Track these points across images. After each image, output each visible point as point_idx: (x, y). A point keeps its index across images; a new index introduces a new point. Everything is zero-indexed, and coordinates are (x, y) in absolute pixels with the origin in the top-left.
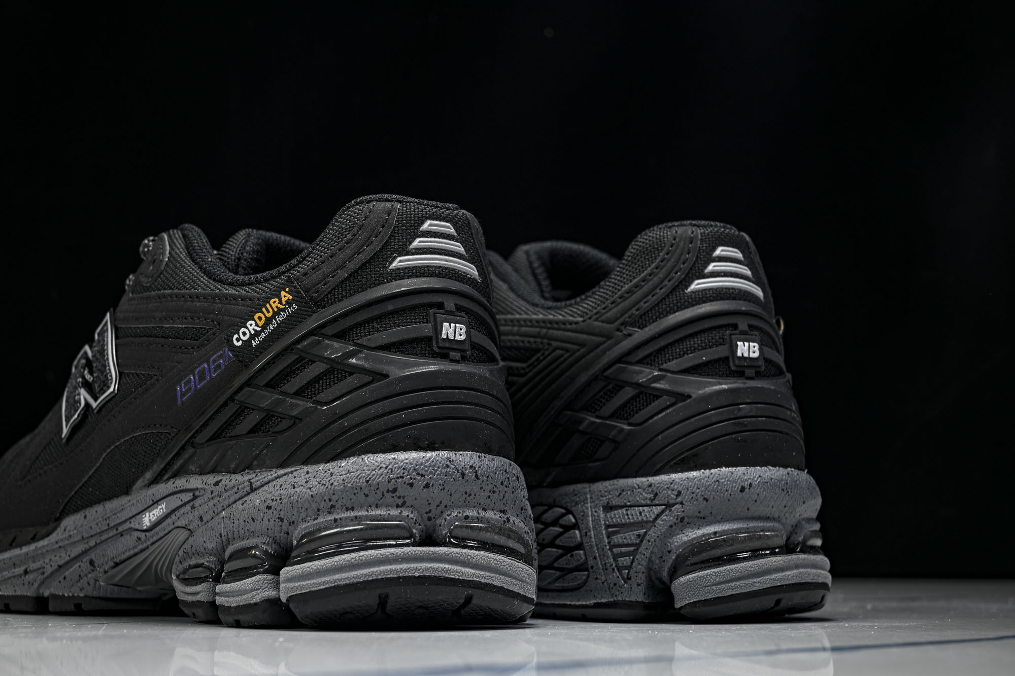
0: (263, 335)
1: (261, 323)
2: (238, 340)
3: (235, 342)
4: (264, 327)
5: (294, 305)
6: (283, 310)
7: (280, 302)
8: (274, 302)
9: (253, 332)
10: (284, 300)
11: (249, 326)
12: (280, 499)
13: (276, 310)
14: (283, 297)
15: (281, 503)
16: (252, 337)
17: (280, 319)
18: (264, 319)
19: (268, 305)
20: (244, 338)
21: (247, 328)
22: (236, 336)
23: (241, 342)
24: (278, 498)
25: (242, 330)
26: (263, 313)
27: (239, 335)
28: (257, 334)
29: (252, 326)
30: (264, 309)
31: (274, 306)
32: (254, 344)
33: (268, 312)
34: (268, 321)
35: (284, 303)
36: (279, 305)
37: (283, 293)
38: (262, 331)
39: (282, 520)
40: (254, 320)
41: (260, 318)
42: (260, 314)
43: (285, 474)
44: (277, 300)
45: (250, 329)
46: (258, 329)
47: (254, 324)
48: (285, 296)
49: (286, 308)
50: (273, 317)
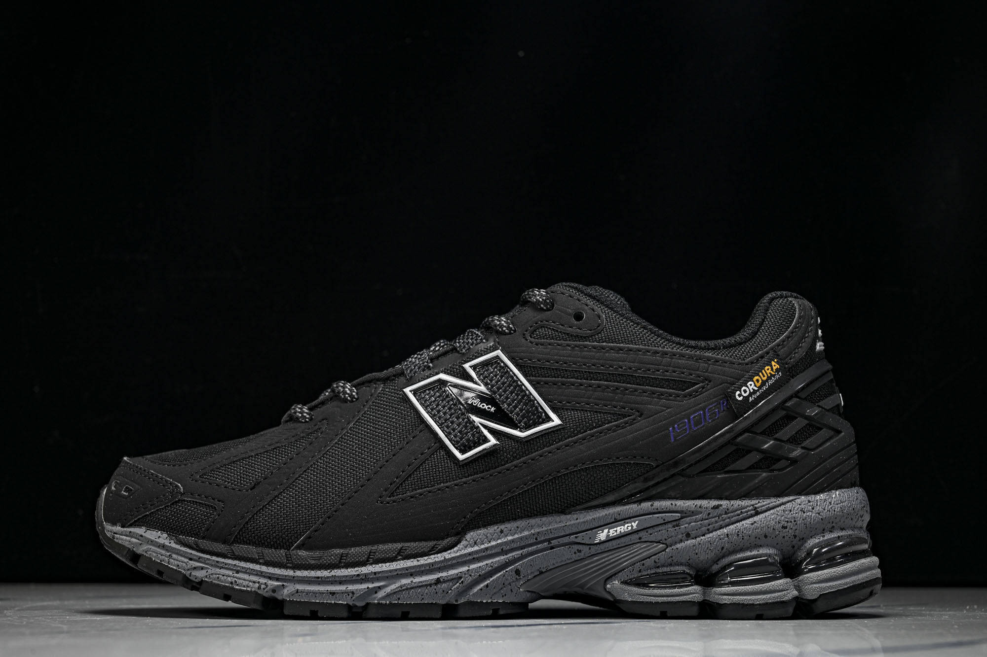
0: (758, 394)
1: (758, 385)
2: (740, 395)
3: (737, 397)
4: (760, 388)
5: (780, 374)
6: (774, 376)
7: (772, 369)
8: (768, 369)
9: (752, 391)
10: (774, 368)
11: (749, 386)
12: (795, 521)
13: (769, 375)
14: (773, 366)
15: (796, 524)
16: (751, 394)
17: (770, 382)
18: (760, 382)
19: (763, 371)
20: (745, 395)
21: (747, 387)
22: (738, 393)
23: (742, 397)
24: (793, 520)
25: (744, 388)
26: (760, 377)
27: (741, 392)
28: (755, 392)
29: (751, 386)
30: (760, 374)
31: (768, 372)
32: (751, 399)
33: (764, 376)
34: (764, 383)
35: (774, 371)
36: (771, 372)
37: (773, 363)
38: (758, 390)
39: (795, 536)
40: (753, 381)
41: (758, 381)
42: (757, 377)
43: (788, 502)
44: (769, 367)
45: (751, 388)
46: (756, 389)
47: (753, 385)
48: (774, 364)
49: (775, 375)
50: (767, 381)
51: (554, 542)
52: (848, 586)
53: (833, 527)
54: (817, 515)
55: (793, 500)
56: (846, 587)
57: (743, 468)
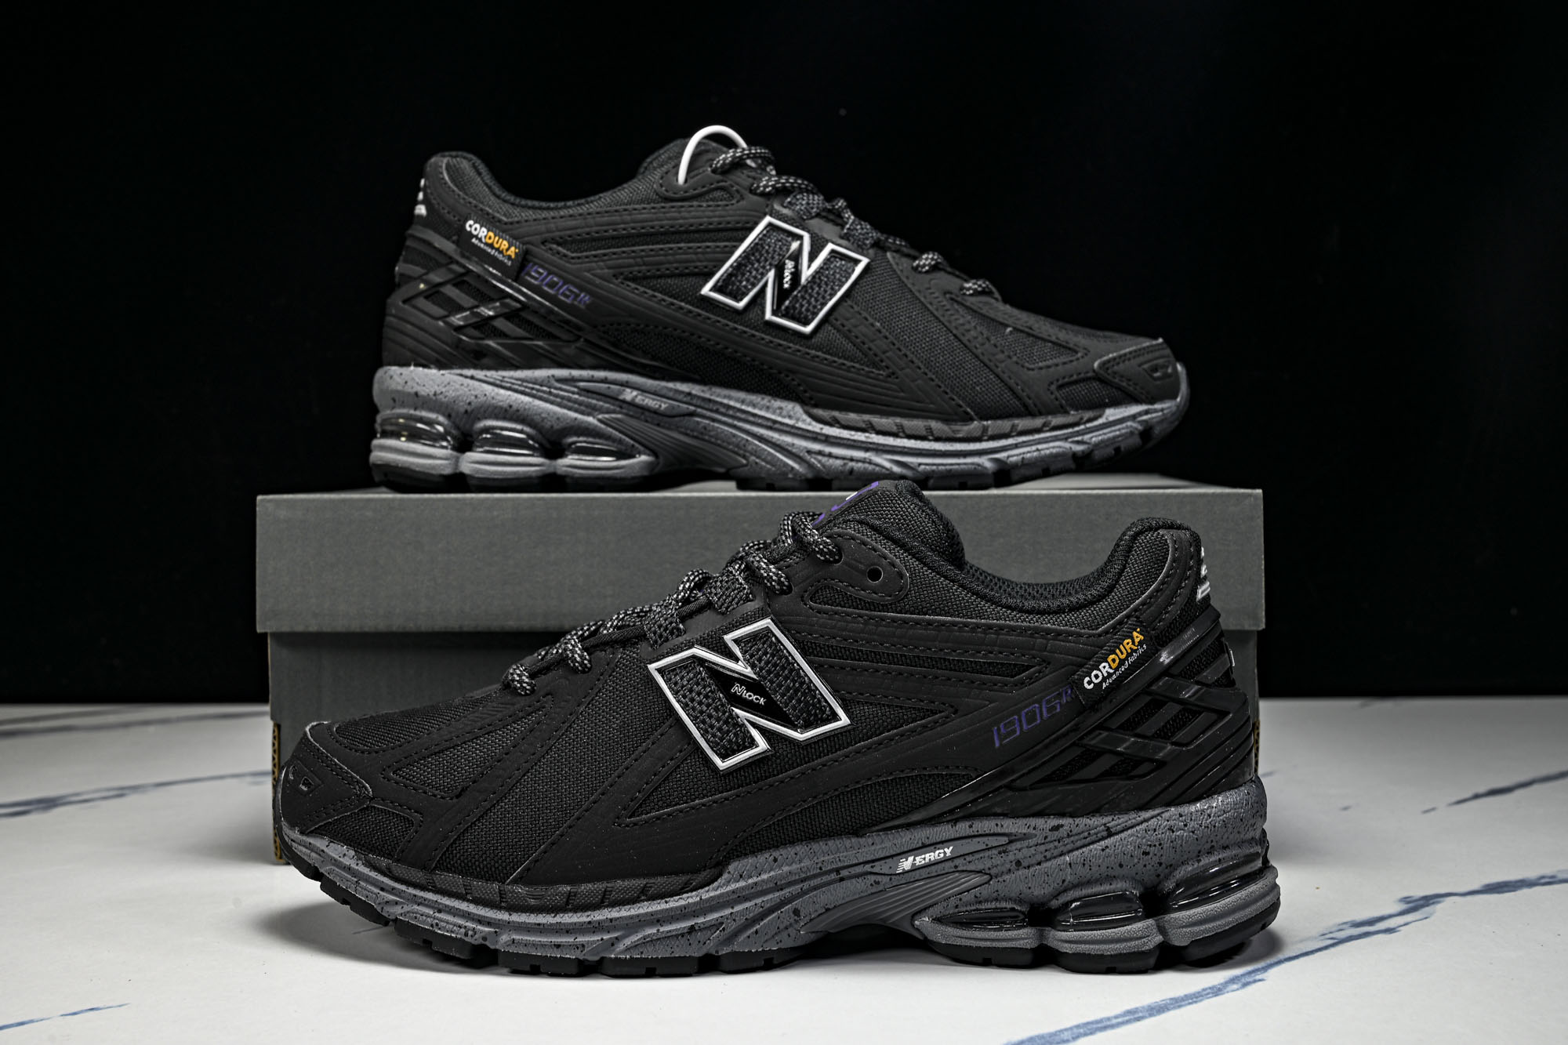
0: (1114, 677)
1: (1114, 666)
2: (1089, 683)
3: (1086, 685)
4: (1116, 669)
5: (1145, 646)
6: (1135, 651)
7: (1134, 643)
8: (1128, 643)
9: (1106, 675)
10: (1137, 640)
11: (1102, 669)
12: (1160, 844)
13: (1129, 651)
14: (1135, 638)
15: (1162, 848)
16: (1104, 679)
17: (1131, 660)
18: (1117, 661)
19: (1121, 646)
20: (1096, 681)
21: (1100, 671)
22: (1087, 679)
23: (1092, 685)
24: (1157, 844)
25: (1095, 672)
26: (1117, 654)
27: (1091, 678)
28: (1110, 675)
29: (1105, 668)
30: (1118, 651)
31: (1128, 647)
32: (1104, 685)
33: (1122, 653)
34: (1122, 662)
35: (1137, 644)
36: (1133, 647)
37: (1135, 634)
38: (1115, 673)
39: (1160, 864)
40: (1107, 662)
41: (1114, 660)
42: (1112, 656)
43: (1152, 817)
44: (1130, 640)
45: (1104, 671)
46: (1112, 671)
47: (1107, 666)
48: (1138, 637)
49: (1138, 649)
50: (1126, 659)
51: (844, 873)
52: (1230, 926)
53: (1213, 847)
54: (1191, 834)
55: (1158, 815)
56: (1227, 928)
57: (1093, 776)
